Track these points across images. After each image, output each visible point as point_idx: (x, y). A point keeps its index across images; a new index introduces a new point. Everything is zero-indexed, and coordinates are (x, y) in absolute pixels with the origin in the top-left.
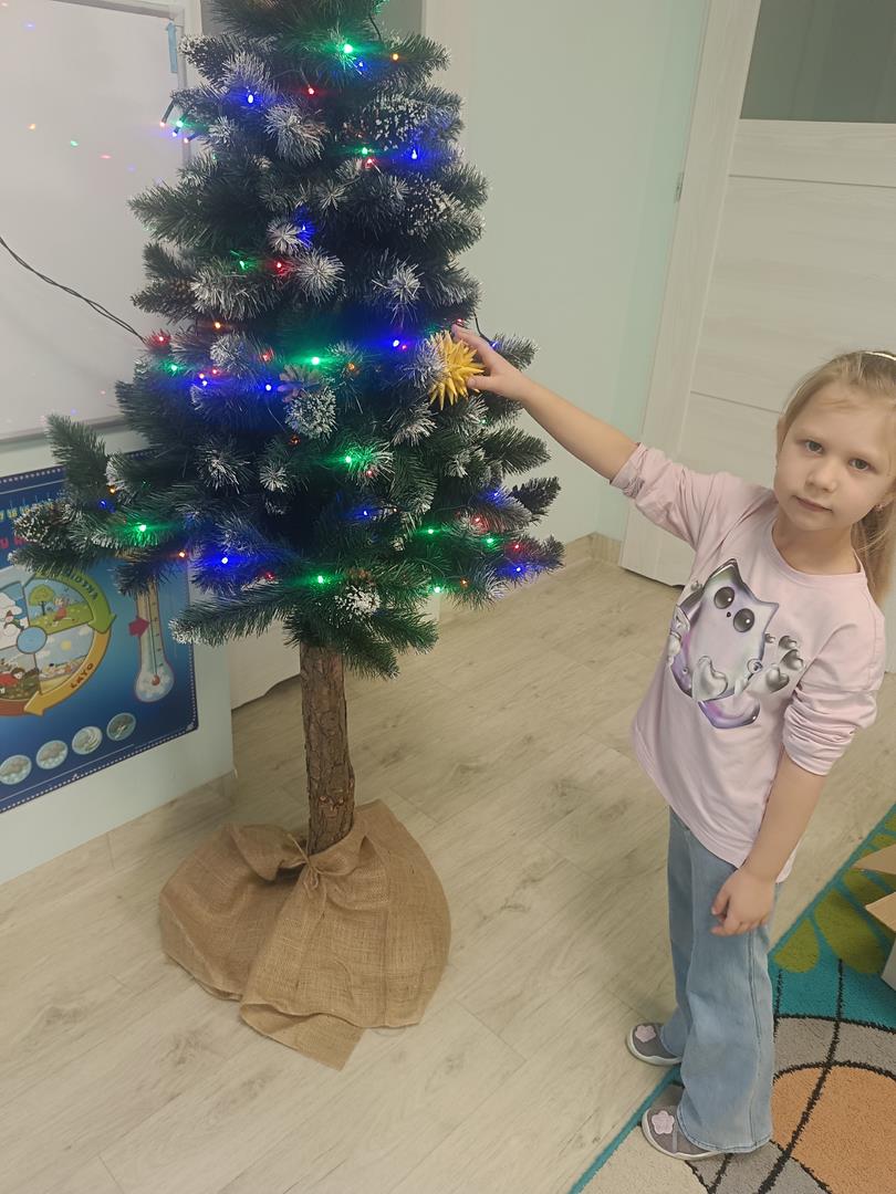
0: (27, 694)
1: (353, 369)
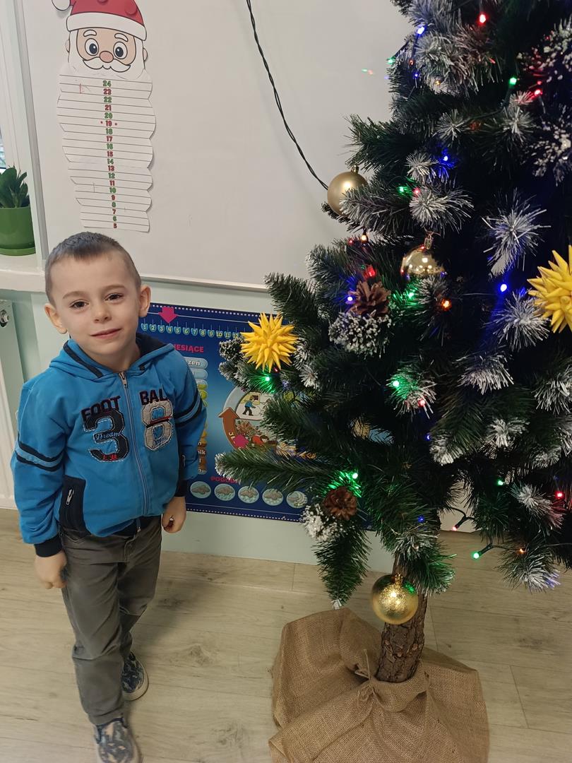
1: (446, 304)
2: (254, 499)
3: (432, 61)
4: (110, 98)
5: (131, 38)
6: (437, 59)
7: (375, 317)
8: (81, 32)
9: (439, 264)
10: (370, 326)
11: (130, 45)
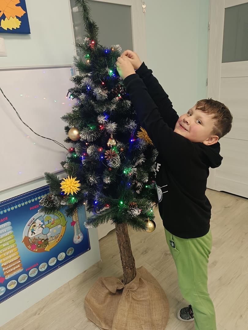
0: (45, 246)
2: (46, 267)
9: (116, 141)
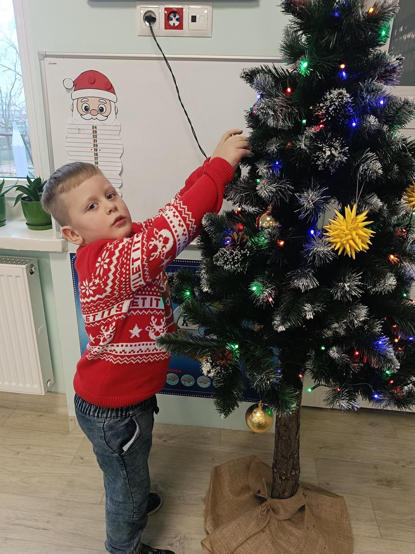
1: (282, 243)
2: (192, 383)
3: (262, 113)
4: (96, 136)
5: (108, 101)
6: (264, 111)
7: (240, 251)
8: (80, 100)
9: (276, 221)
10: (236, 255)
11: (108, 105)
